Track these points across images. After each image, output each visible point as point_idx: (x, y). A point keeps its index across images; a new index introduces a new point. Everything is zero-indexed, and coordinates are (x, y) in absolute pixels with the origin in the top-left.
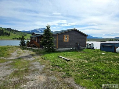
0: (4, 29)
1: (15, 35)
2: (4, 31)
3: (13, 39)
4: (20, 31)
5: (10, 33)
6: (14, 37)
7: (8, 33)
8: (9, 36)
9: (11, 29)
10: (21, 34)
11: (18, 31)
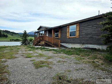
0: (2, 31)
1: (12, 36)
2: (2, 33)
3: (10, 40)
4: (17, 33)
5: (8, 35)
6: (11, 39)
7: (6, 35)
8: (6, 38)
9: (9, 31)
10: (18, 36)
11: (16, 33)
